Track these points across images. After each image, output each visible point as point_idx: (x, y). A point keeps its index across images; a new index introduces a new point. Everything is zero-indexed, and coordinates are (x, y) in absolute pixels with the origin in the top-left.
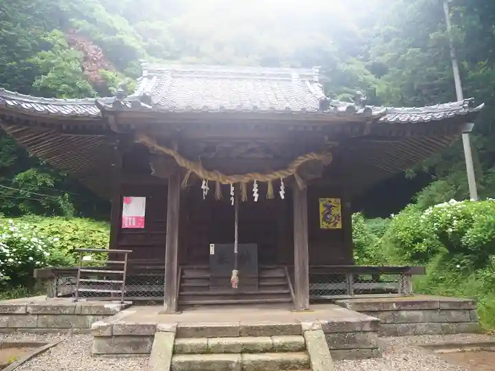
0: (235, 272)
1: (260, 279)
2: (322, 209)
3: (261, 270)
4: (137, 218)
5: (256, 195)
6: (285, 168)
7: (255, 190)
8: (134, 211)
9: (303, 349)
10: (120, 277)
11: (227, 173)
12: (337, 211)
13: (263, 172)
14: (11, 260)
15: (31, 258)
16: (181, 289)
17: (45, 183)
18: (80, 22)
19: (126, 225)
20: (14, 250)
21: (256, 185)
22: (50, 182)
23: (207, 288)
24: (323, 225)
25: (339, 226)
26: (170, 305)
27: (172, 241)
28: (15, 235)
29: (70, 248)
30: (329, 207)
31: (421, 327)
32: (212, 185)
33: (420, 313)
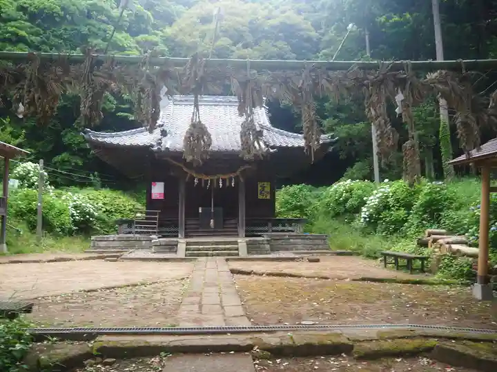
0: (212, 221)
1: (224, 224)
2: (260, 188)
3: (224, 221)
4: (160, 194)
5: (221, 185)
6: (235, 172)
7: (221, 182)
8: (158, 190)
9: (237, 249)
10: (155, 224)
11: (207, 174)
12: (268, 189)
13: (224, 174)
14: (77, 218)
15: (88, 216)
16: (186, 229)
17: (76, 163)
18: (95, 42)
19: (154, 197)
20: (78, 211)
21: (221, 180)
22: (80, 163)
23: (198, 228)
24: (260, 197)
25: (268, 197)
26: (182, 235)
27: (182, 205)
28: (77, 202)
29: (104, 209)
30: (263, 188)
31: (300, 247)
32: (200, 180)
33: (300, 240)
